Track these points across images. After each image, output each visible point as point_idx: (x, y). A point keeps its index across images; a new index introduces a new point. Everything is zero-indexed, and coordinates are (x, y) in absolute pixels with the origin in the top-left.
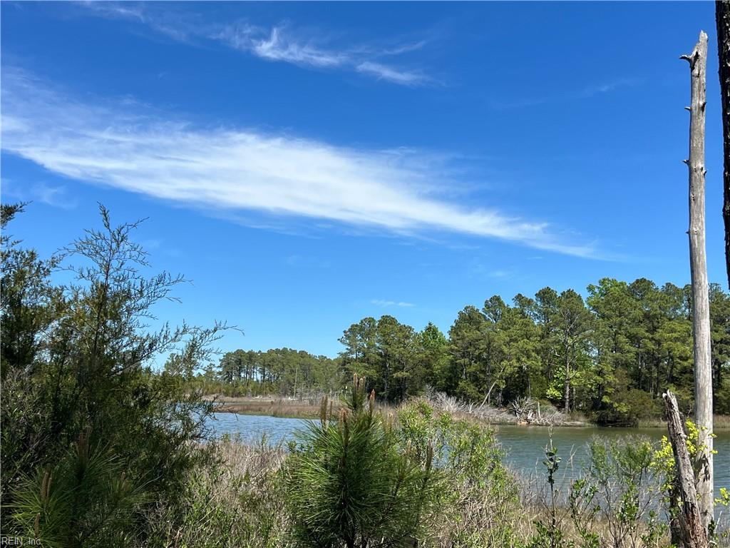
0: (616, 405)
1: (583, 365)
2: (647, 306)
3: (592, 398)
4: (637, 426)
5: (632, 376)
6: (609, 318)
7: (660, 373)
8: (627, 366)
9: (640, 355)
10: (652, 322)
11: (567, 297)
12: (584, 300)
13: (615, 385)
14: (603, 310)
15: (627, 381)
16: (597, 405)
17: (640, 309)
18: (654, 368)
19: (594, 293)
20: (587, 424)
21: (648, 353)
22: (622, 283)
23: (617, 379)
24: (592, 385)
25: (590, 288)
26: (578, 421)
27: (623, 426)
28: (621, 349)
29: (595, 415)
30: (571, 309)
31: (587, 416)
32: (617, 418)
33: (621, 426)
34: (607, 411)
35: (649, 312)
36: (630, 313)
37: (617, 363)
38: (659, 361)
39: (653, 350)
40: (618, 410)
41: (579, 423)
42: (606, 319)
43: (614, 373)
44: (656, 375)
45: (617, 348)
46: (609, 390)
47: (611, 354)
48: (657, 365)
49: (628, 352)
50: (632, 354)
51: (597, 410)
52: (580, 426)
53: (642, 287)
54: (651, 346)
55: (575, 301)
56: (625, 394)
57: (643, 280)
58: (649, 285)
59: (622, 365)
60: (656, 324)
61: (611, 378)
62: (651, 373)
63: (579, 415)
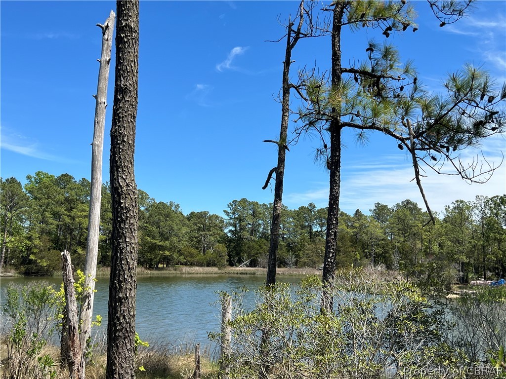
0: (39, 261)
1: (18, 232)
2: (67, 193)
3: (22, 256)
4: (52, 275)
5: (53, 241)
6: (40, 199)
7: (72, 239)
8: (50, 234)
9: (60, 227)
10: (70, 204)
11: (10, 183)
12: (23, 185)
13: (40, 247)
14: (36, 194)
15: (49, 245)
16: (25, 261)
17: (62, 195)
18: (68, 235)
19: (31, 181)
20: (16, 275)
21: (65, 225)
22: (52, 176)
23: (41, 243)
24: (23, 247)
25: (29, 178)
26: (9, 272)
27: (43, 275)
28: (46, 222)
29: (23, 269)
30: (12, 192)
31: (17, 269)
32: (39, 270)
33: (41, 276)
34: (32, 265)
35: (69, 197)
36: (55, 197)
37: (42, 231)
38: (72, 230)
39: (69, 223)
40: (40, 264)
41: (10, 274)
42: (38, 200)
43: (39, 239)
44: (69, 240)
45: (44, 221)
46: (35, 251)
47: (39, 225)
48: (71, 234)
49: (51, 224)
50: (54, 226)
51: (25, 264)
52: (11, 276)
53: (65, 179)
54: (68, 220)
55: (16, 186)
56: (46, 253)
57: (66, 175)
58: (70, 178)
59: (46, 233)
60: (72, 205)
61: (37, 242)
62: (66, 239)
63: (11, 269)
